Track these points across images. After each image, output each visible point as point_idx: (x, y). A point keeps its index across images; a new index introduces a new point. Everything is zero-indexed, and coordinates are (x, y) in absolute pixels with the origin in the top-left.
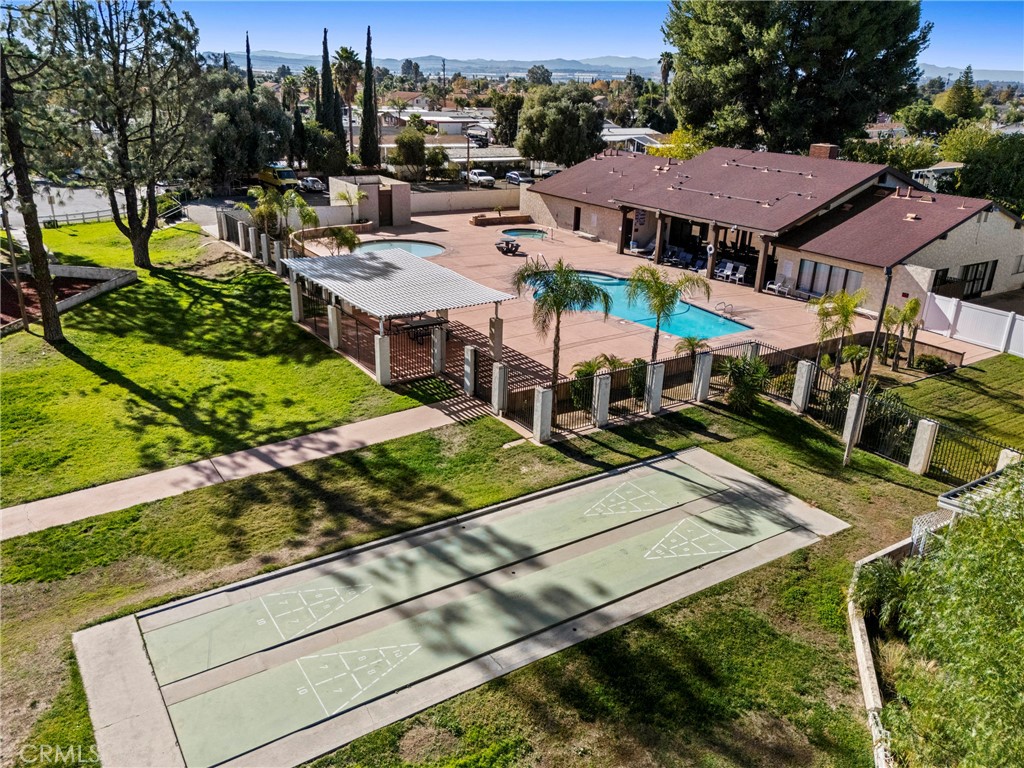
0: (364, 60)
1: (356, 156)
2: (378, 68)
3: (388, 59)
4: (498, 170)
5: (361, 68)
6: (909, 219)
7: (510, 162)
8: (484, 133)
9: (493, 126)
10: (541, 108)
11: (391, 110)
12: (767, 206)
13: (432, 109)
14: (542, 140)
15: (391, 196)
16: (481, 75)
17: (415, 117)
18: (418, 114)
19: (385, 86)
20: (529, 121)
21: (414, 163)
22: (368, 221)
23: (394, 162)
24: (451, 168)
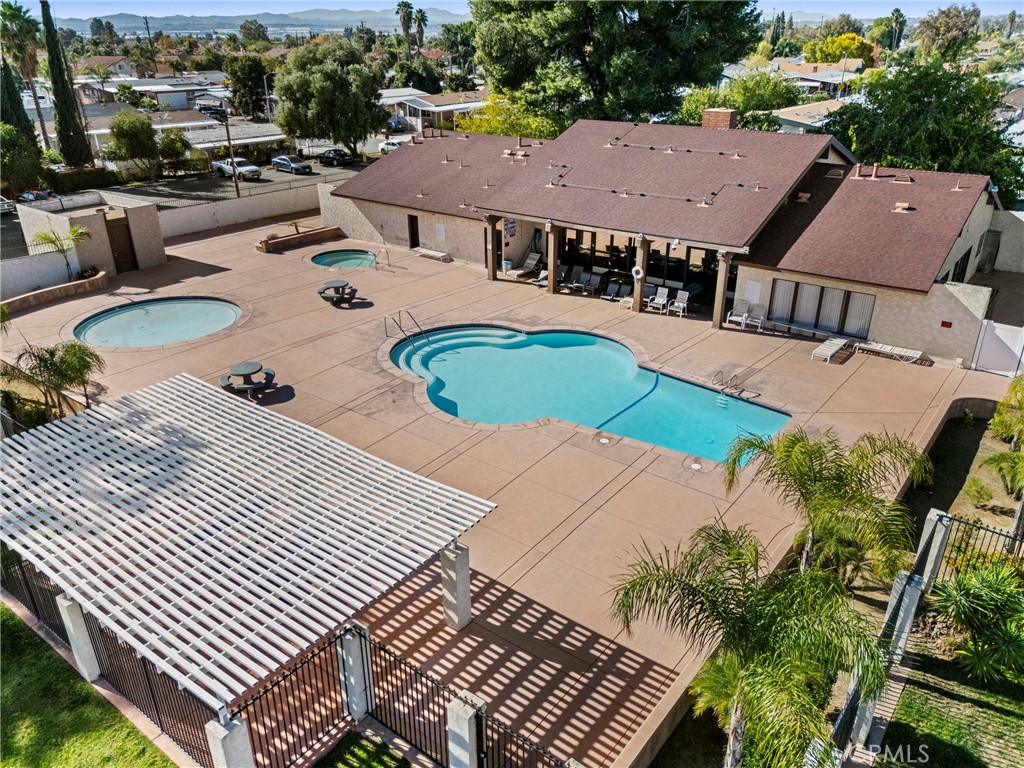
0: (40, 20)
1: (54, 152)
2: (61, 29)
3: (71, 19)
4: (260, 155)
5: (38, 30)
6: (898, 210)
7: (272, 142)
8: (218, 103)
9: (229, 94)
10: (300, 73)
11: (89, 81)
12: (703, 205)
13: (142, 76)
14: (310, 114)
15: (127, 227)
16: (184, 34)
17: (124, 88)
18: (126, 84)
19: (75, 51)
20: (288, 91)
21: (141, 155)
22: (97, 272)
23: (113, 156)
24: (195, 157)
